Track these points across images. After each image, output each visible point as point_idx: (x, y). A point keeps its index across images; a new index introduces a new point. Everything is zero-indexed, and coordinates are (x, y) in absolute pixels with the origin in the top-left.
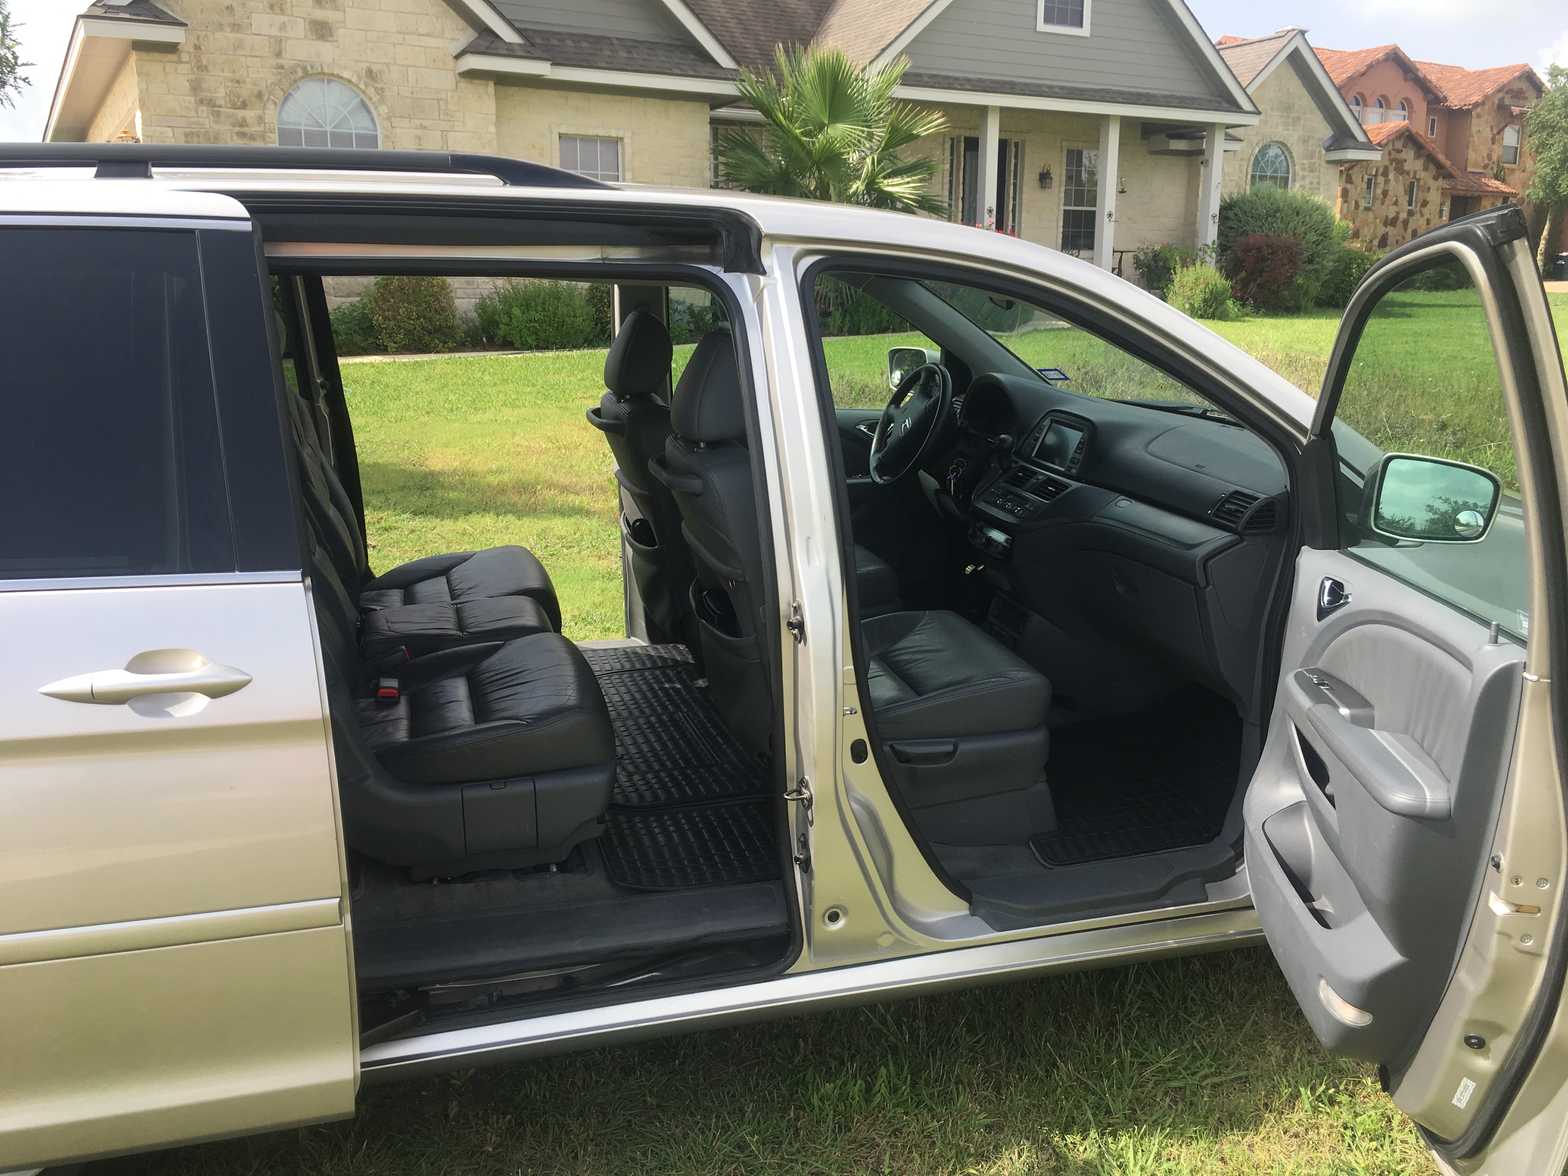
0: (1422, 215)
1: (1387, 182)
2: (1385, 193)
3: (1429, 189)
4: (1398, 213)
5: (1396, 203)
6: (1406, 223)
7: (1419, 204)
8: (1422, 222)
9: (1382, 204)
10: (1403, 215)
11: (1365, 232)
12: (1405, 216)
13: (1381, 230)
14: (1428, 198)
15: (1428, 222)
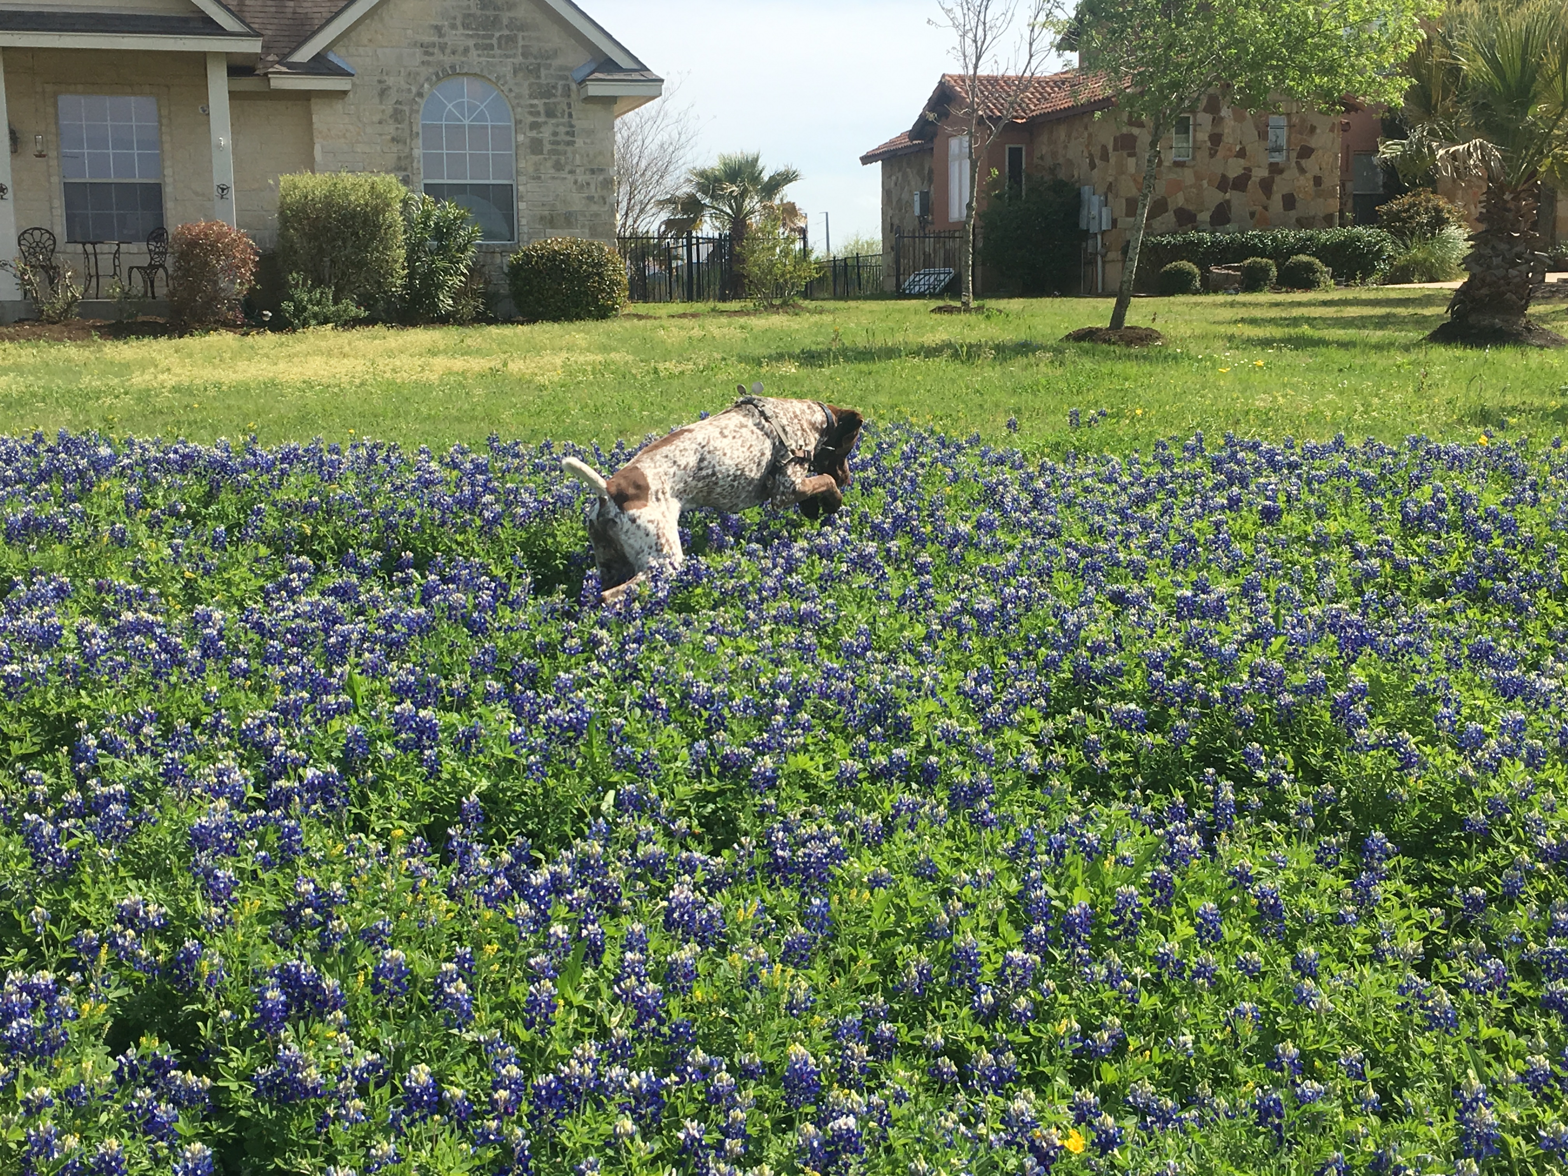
0: (1302, 171)
1: (1217, 121)
2: (1216, 139)
3: (1313, 129)
4: (1248, 170)
5: (1242, 154)
6: (1266, 186)
7: (1294, 155)
8: (1305, 183)
9: (1212, 155)
10: (1259, 172)
11: (1180, 200)
12: (1265, 173)
13: (1215, 197)
14: (1313, 143)
15: (1318, 181)
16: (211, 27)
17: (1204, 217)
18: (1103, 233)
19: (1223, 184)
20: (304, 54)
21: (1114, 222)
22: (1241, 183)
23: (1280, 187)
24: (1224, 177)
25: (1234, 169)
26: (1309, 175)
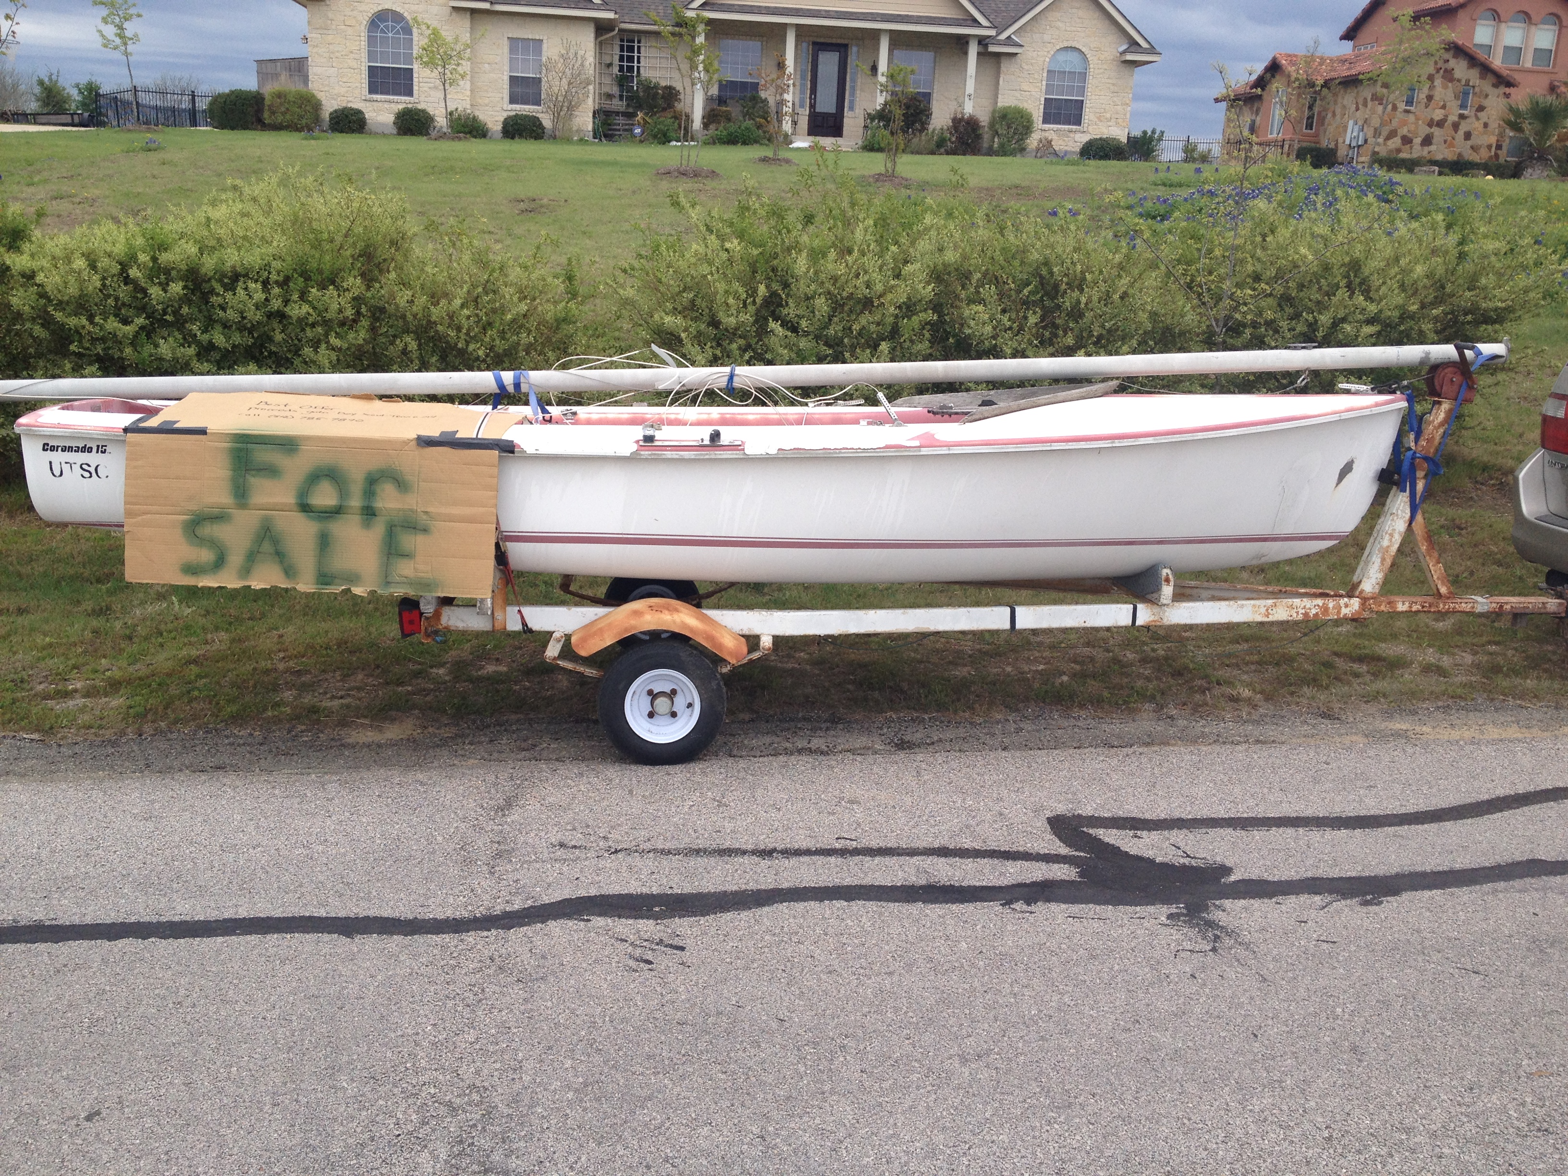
0: (1478, 119)
1: (1431, 88)
2: (1430, 98)
3: (1487, 96)
4: (1446, 116)
5: (1444, 107)
6: (1456, 126)
7: (1474, 109)
8: (1479, 125)
9: (1427, 107)
10: (1452, 118)
11: (1404, 131)
12: (1456, 119)
13: (1424, 130)
14: (1486, 103)
15: (1486, 125)
16: (975, 22)
17: (1418, 141)
18: (1359, 146)
19: (1430, 124)
20: (1003, 36)
21: (1366, 141)
22: (1440, 124)
23: (1464, 127)
24: (1432, 119)
25: (1438, 115)
26: (1482, 122)
